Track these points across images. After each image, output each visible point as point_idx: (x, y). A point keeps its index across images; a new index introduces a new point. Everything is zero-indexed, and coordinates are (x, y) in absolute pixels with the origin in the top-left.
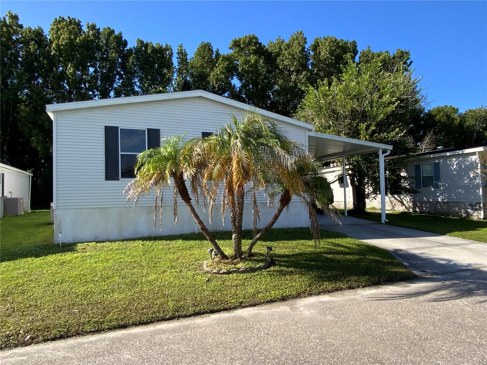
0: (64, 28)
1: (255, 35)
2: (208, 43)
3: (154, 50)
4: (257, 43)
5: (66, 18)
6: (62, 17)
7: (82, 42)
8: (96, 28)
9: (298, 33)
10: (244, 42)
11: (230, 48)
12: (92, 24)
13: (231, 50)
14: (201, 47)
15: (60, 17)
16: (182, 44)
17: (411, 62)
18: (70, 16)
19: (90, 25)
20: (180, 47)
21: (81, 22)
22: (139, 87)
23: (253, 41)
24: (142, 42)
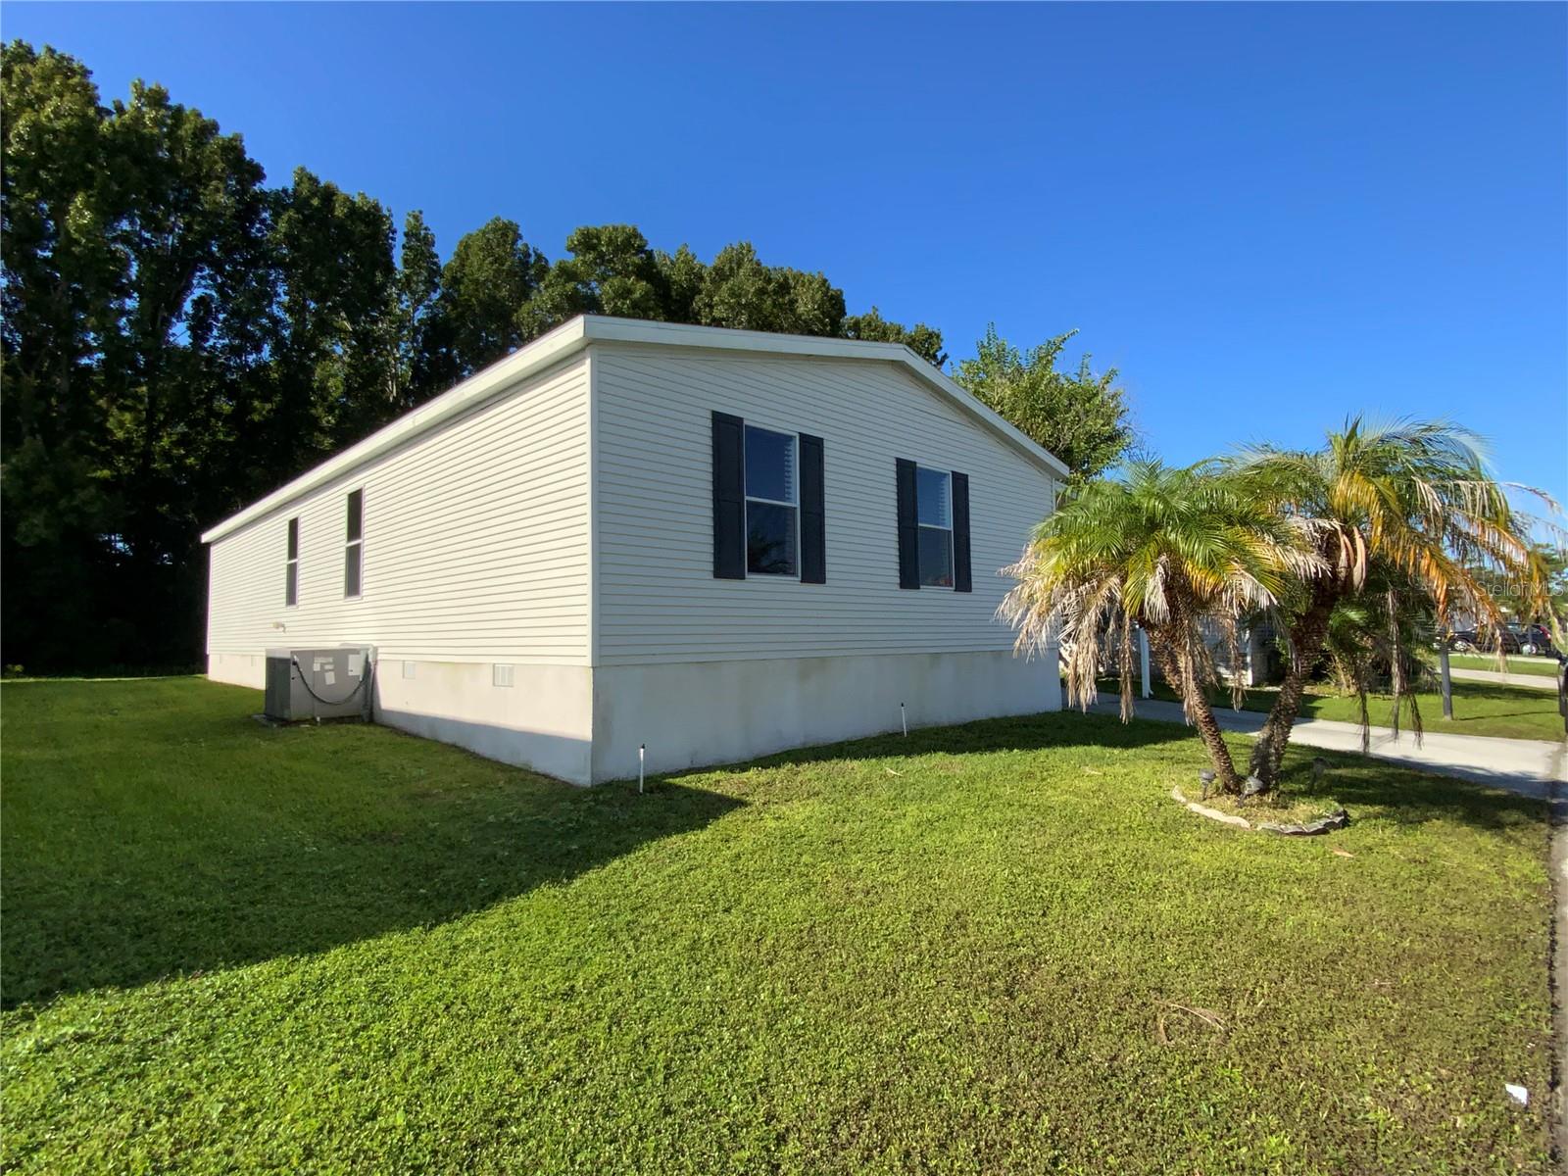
0: (53, 80)
1: (639, 231)
2: (511, 223)
3: (354, 211)
4: (641, 249)
5: (39, 51)
6: (24, 43)
7: (120, 136)
8: (170, 103)
9: (742, 247)
10: (610, 239)
11: (570, 250)
12: (154, 87)
13: (573, 254)
14: (495, 231)
15: (19, 44)
16: (421, 212)
17: (945, 357)
18: (53, 47)
19: (146, 91)
20: (416, 218)
21: (91, 73)
22: (289, 310)
23: (631, 243)
24: (314, 181)
